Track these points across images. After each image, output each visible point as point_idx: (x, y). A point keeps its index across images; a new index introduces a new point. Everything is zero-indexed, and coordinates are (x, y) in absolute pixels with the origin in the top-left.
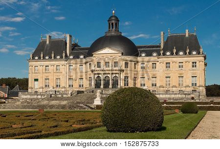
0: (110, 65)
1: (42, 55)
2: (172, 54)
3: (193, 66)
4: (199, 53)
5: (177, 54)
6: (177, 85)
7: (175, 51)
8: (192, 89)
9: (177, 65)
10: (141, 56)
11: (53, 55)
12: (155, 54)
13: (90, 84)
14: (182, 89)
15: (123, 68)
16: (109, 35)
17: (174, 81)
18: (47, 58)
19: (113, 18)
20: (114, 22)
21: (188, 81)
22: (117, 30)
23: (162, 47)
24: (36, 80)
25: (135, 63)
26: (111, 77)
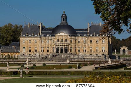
0: (64, 41)
1: (27, 34)
2: (93, 35)
3: (103, 42)
5: (95, 35)
6: (96, 51)
7: (94, 34)
8: (102, 53)
9: (96, 41)
10: (78, 36)
11: (33, 35)
12: (85, 35)
14: (98, 53)
15: (70, 43)
16: (62, 24)
17: (94, 49)
18: (30, 36)
19: (64, 16)
20: (64, 17)
21: (100, 49)
23: (88, 31)
24: (24, 48)
25: (76, 40)
26: (64, 47)
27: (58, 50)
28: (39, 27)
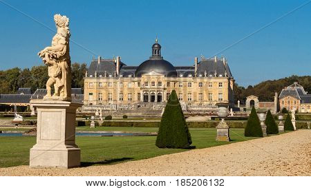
0: (156, 84)
1: (96, 74)
2: (204, 76)
4: (224, 76)
5: (207, 76)
6: (208, 100)
7: (206, 74)
9: (208, 85)
10: (179, 77)
11: (105, 74)
12: (190, 76)
13: (139, 99)
15: (166, 87)
16: (152, 59)
17: (205, 97)
18: (101, 76)
19: (156, 46)
20: (157, 48)
22: (159, 56)
23: (196, 70)
24: (91, 94)
25: (175, 82)
26: (156, 94)
27: (146, 97)
28: (116, 64)
